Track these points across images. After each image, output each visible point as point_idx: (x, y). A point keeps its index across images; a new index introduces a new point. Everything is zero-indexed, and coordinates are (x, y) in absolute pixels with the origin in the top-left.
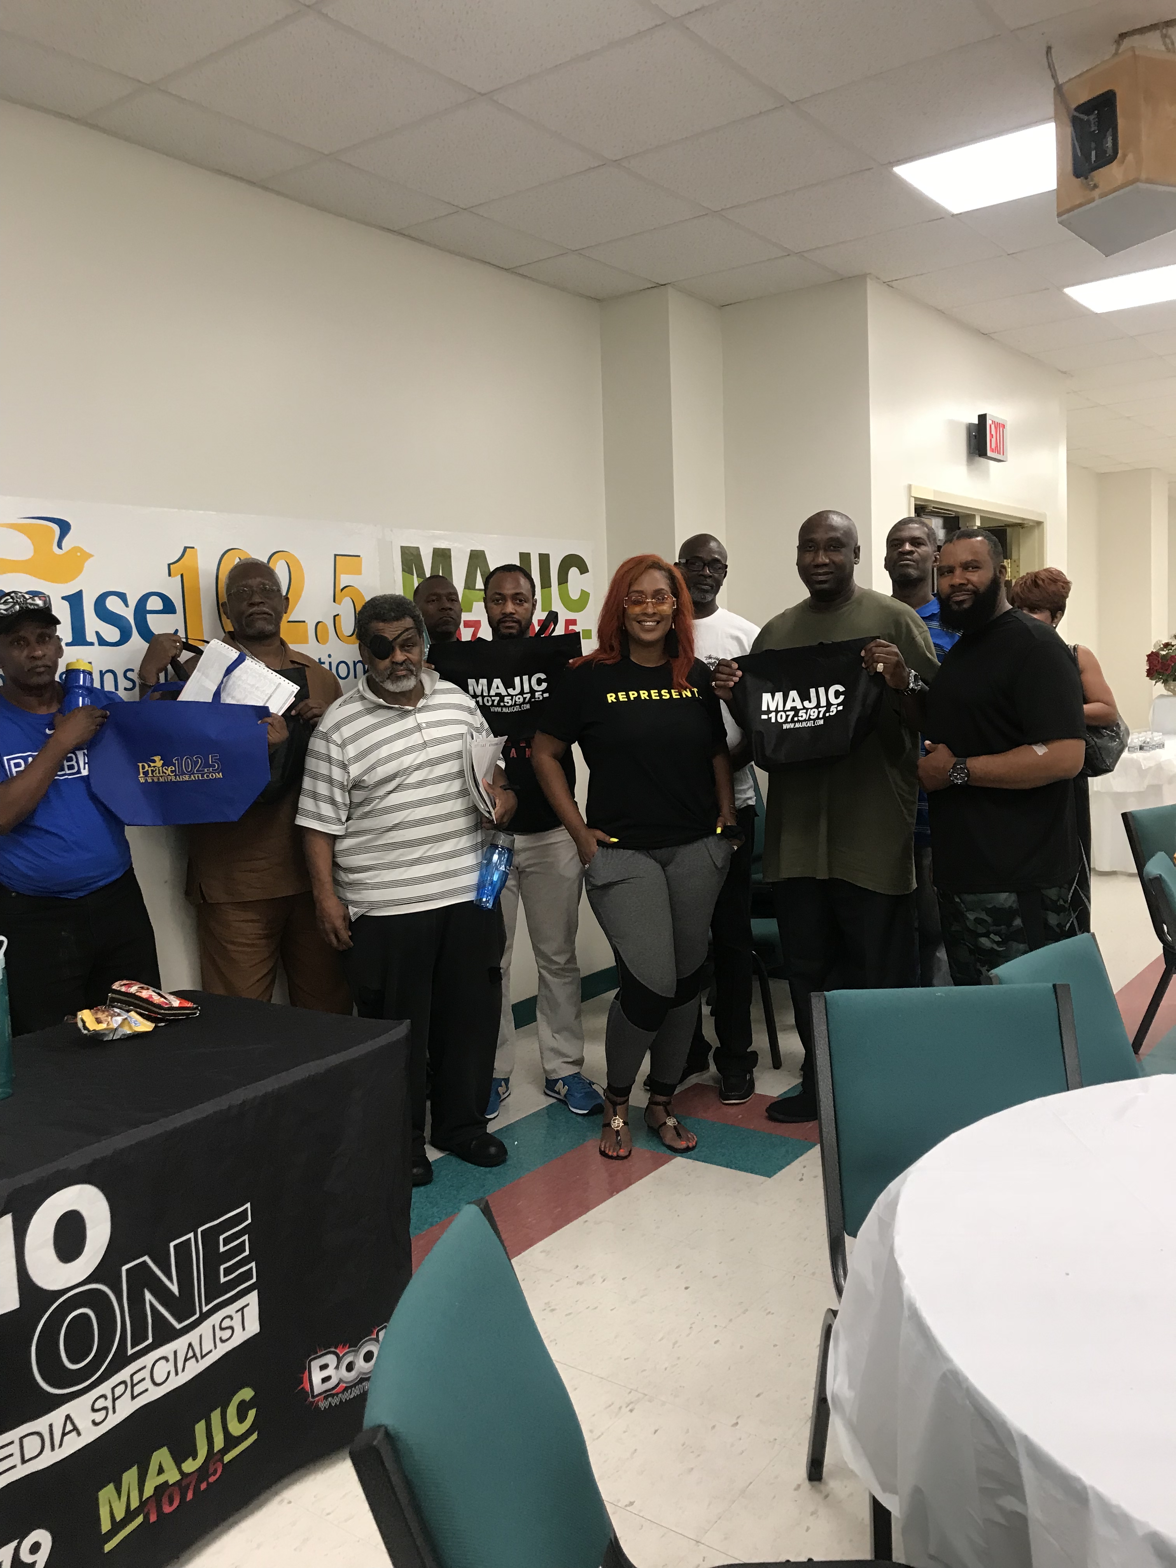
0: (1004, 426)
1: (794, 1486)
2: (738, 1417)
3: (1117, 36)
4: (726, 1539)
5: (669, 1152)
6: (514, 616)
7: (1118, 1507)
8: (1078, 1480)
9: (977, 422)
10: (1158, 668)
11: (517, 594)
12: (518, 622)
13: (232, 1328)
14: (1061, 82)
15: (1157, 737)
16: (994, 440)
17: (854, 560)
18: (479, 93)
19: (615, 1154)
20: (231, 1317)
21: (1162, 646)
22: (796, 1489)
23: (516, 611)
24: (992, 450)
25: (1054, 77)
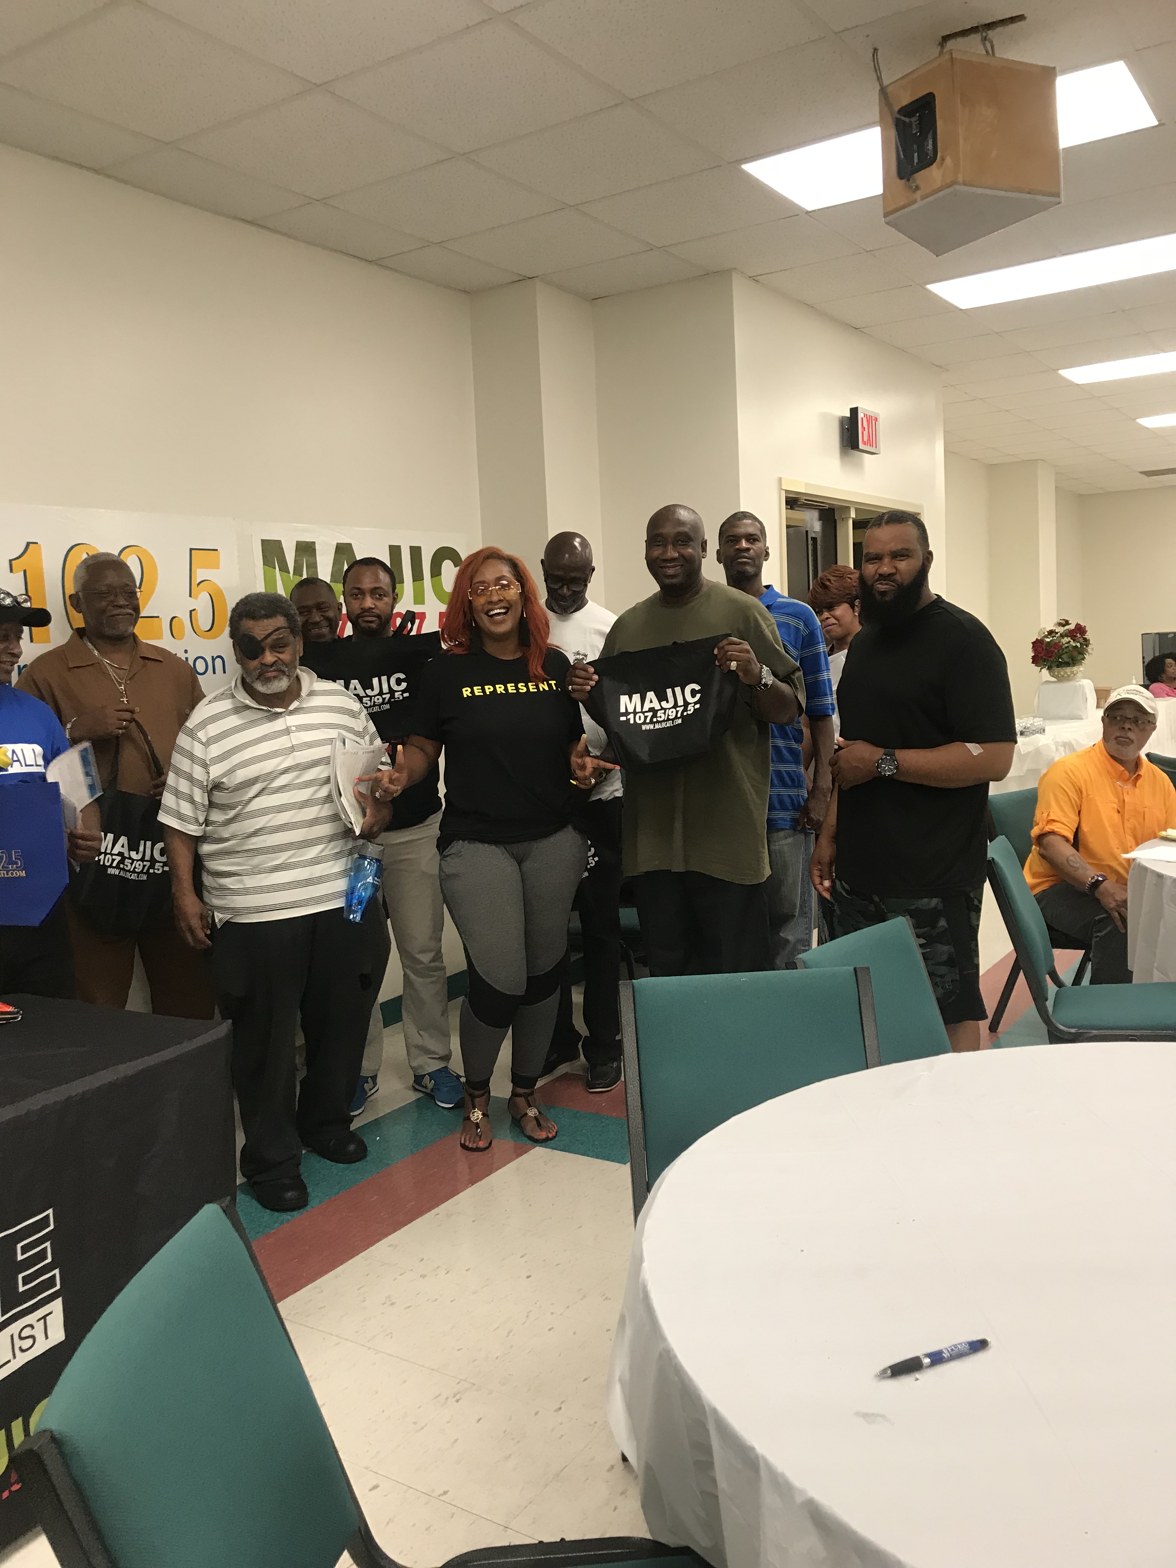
0: (876, 419)
1: (608, 1467)
2: (562, 1403)
3: (940, 39)
4: (534, 1523)
5: (529, 1142)
6: (373, 611)
7: (783, 1475)
8: (752, 1449)
9: (849, 416)
10: (1042, 655)
11: (376, 588)
12: (378, 616)
13: (33, 1337)
14: (885, 83)
15: (1038, 722)
16: (866, 433)
17: (701, 554)
18: (315, 84)
19: (475, 1146)
20: (32, 1326)
21: (1046, 633)
22: (609, 1470)
23: (375, 605)
24: (864, 443)
25: (879, 79)
